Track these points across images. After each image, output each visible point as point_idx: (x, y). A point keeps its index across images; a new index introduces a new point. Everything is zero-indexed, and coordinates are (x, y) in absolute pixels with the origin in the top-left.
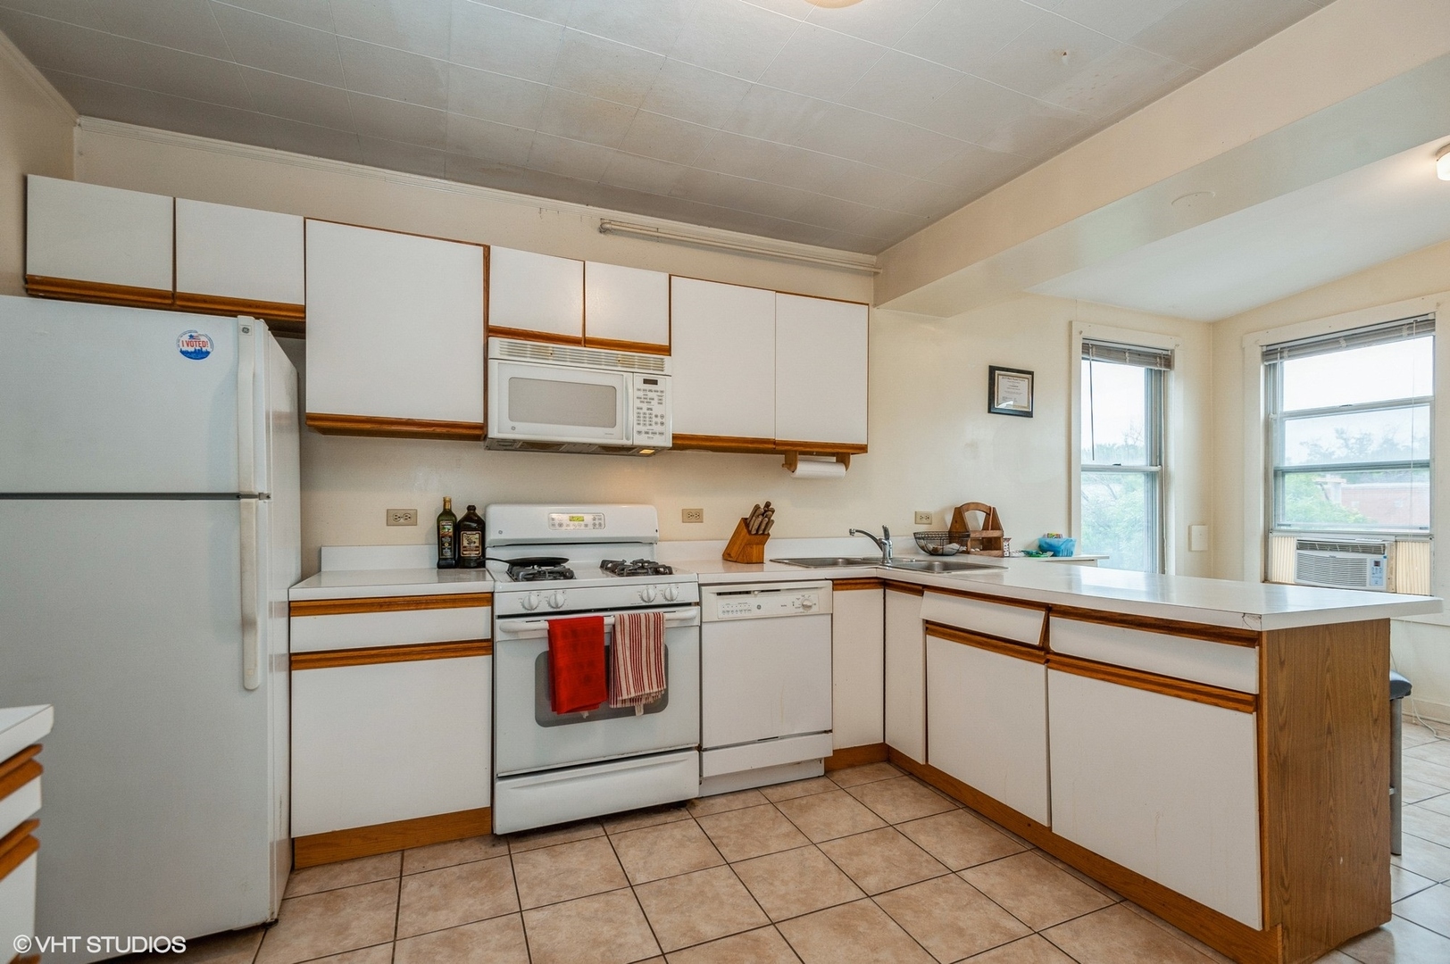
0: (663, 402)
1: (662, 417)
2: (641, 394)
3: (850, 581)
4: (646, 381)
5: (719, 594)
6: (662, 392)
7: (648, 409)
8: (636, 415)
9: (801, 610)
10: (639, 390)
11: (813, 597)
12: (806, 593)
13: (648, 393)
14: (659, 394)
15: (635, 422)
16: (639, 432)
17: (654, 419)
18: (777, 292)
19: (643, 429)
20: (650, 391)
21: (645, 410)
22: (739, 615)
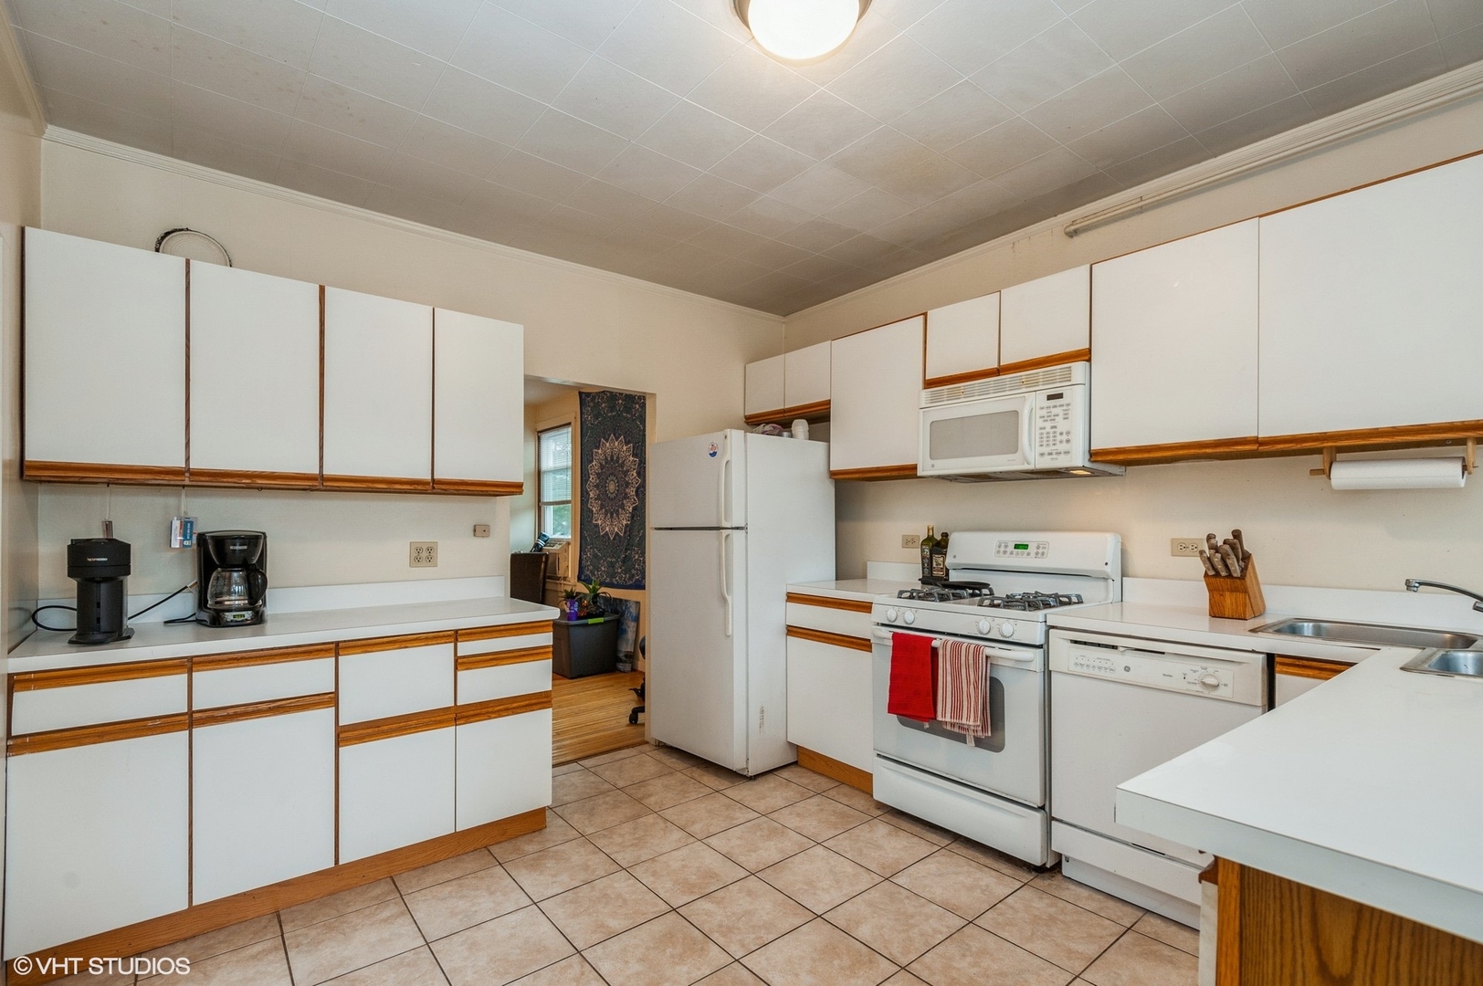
0: (1070, 416)
1: (1068, 433)
2: (1044, 412)
3: (1314, 664)
4: (1050, 397)
5: (1076, 642)
6: (1068, 405)
7: (1053, 427)
8: (1038, 436)
9: (1198, 688)
10: (1042, 408)
11: (1224, 674)
12: (1212, 666)
13: (1052, 410)
14: (1065, 408)
15: (1038, 444)
16: (1042, 454)
17: (1059, 438)
18: (1260, 216)
19: (1045, 450)
20: (1055, 407)
21: (1048, 429)
22: (1096, 673)
